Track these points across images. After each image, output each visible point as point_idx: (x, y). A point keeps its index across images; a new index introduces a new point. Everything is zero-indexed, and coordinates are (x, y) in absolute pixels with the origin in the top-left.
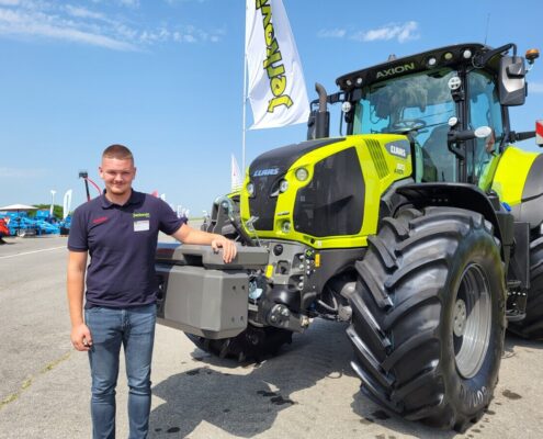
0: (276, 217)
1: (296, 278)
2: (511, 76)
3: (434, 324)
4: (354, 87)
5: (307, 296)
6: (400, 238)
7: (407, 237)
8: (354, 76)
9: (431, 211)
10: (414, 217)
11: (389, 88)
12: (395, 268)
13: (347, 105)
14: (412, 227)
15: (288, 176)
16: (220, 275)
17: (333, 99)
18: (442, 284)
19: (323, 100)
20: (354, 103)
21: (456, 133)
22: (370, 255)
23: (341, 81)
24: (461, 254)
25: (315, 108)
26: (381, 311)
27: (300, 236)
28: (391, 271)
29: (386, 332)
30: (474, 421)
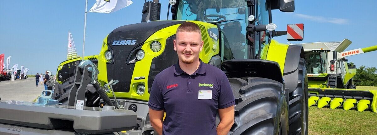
0: (133, 81)
13: (173, 1)
15: (145, 47)
21: (253, 26)
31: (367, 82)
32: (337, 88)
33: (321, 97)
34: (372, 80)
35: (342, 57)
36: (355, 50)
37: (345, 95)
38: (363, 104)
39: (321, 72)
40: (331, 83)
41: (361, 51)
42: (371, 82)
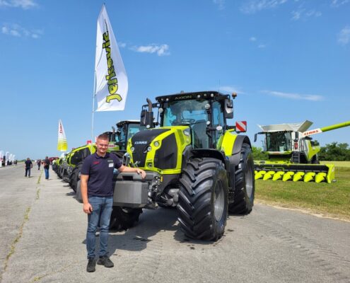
0: (146, 161)
1: (154, 186)
2: (229, 107)
3: (209, 199)
4: (165, 102)
5: (158, 194)
6: (196, 170)
7: (198, 169)
8: (165, 97)
9: (205, 159)
10: (199, 161)
11: (179, 104)
12: (195, 180)
13: (161, 110)
14: (199, 165)
15: (151, 145)
16: (141, 183)
17: (154, 106)
18: (211, 185)
19: (150, 105)
20: (164, 109)
21: (210, 128)
22: (185, 176)
23: (158, 99)
24: (216, 175)
25: (144, 108)
26: (191, 196)
27: (156, 169)
28: (193, 181)
29: (193, 204)
30: (219, 238)
31: (340, 157)
32: (301, 163)
33: (286, 172)
34: (344, 155)
35: (304, 136)
36: (315, 130)
37: (306, 169)
38: (320, 177)
39: (286, 150)
40: (295, 160)
41: (320, 131)
42: (344, 157)
